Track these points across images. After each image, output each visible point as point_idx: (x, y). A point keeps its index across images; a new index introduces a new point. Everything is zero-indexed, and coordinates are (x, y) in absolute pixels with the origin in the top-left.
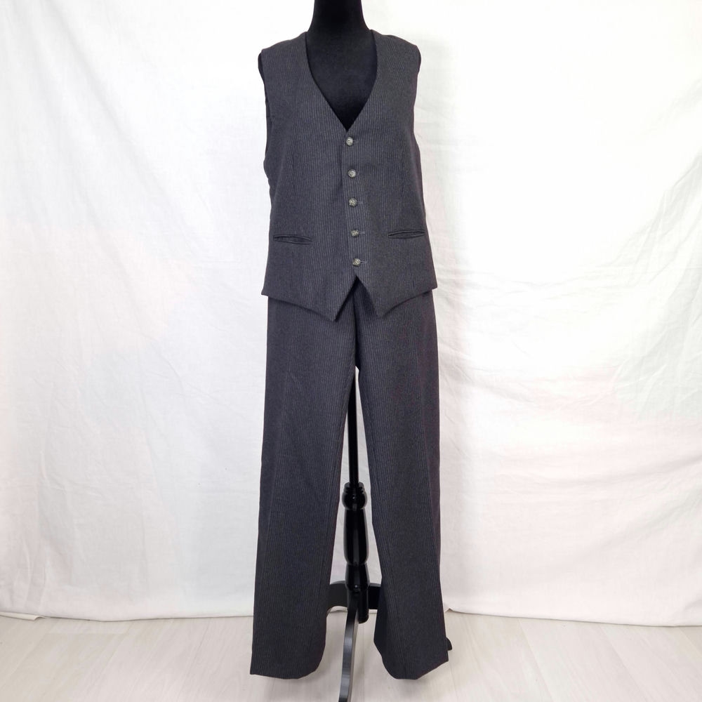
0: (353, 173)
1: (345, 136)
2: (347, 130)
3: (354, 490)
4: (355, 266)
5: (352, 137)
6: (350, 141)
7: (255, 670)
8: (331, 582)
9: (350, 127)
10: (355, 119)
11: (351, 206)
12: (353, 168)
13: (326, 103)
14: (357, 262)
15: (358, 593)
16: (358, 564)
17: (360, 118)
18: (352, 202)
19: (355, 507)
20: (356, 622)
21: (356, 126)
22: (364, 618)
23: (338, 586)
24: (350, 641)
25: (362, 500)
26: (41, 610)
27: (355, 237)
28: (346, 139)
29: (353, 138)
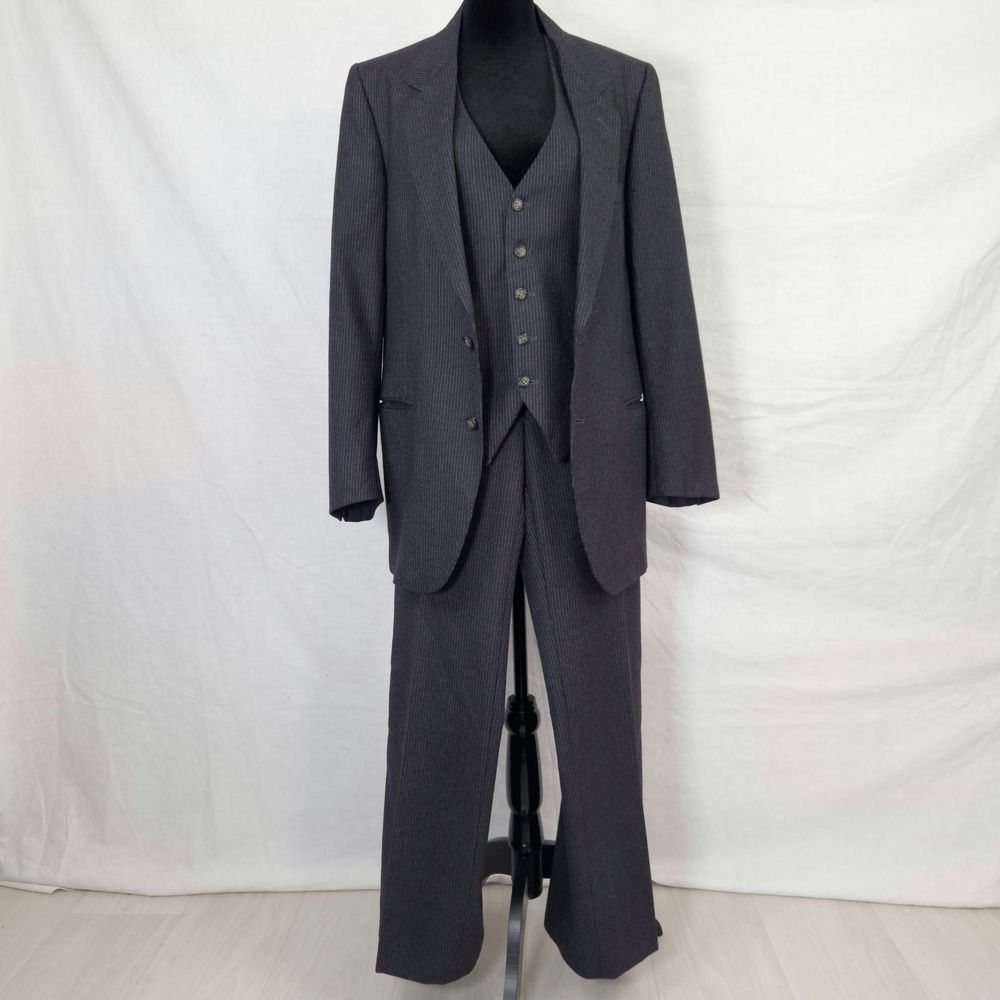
0: (522, 252)
1: (511, 196)
2: (515, 186)
3: (522, 707)
4: (520, 386)
5: (521, 198)
6: (518, 204)
7: (383, 966)
8: (489, 839)
9: (518, 182)
10: (525, 171)
11: (519, 300)
12: (520, 243)
13: (486, 148)
14: (525, 381)
15: (527, 854)
16: (527, 812)
17: (531, 171)
18: (520, 293)
19: (523, 730)
20: (525, 898)
21: (526, 182)
22: (535, 893)
23: (500, 843)
24: (516, 925)
25: (533, 721)
26: (61, 879)
27: (523, 345)
28: (513, 201)
29: (524, 200)
